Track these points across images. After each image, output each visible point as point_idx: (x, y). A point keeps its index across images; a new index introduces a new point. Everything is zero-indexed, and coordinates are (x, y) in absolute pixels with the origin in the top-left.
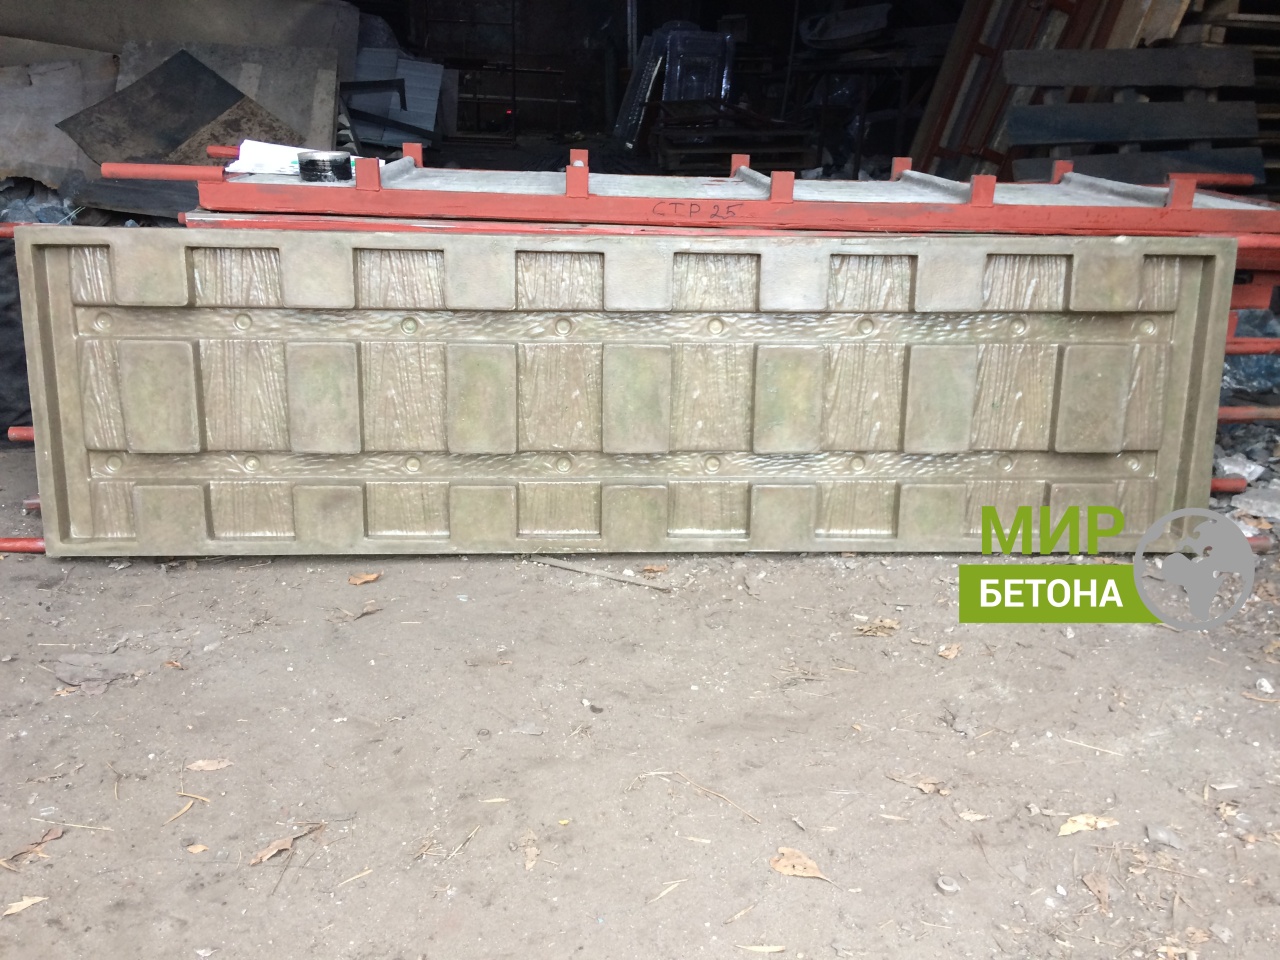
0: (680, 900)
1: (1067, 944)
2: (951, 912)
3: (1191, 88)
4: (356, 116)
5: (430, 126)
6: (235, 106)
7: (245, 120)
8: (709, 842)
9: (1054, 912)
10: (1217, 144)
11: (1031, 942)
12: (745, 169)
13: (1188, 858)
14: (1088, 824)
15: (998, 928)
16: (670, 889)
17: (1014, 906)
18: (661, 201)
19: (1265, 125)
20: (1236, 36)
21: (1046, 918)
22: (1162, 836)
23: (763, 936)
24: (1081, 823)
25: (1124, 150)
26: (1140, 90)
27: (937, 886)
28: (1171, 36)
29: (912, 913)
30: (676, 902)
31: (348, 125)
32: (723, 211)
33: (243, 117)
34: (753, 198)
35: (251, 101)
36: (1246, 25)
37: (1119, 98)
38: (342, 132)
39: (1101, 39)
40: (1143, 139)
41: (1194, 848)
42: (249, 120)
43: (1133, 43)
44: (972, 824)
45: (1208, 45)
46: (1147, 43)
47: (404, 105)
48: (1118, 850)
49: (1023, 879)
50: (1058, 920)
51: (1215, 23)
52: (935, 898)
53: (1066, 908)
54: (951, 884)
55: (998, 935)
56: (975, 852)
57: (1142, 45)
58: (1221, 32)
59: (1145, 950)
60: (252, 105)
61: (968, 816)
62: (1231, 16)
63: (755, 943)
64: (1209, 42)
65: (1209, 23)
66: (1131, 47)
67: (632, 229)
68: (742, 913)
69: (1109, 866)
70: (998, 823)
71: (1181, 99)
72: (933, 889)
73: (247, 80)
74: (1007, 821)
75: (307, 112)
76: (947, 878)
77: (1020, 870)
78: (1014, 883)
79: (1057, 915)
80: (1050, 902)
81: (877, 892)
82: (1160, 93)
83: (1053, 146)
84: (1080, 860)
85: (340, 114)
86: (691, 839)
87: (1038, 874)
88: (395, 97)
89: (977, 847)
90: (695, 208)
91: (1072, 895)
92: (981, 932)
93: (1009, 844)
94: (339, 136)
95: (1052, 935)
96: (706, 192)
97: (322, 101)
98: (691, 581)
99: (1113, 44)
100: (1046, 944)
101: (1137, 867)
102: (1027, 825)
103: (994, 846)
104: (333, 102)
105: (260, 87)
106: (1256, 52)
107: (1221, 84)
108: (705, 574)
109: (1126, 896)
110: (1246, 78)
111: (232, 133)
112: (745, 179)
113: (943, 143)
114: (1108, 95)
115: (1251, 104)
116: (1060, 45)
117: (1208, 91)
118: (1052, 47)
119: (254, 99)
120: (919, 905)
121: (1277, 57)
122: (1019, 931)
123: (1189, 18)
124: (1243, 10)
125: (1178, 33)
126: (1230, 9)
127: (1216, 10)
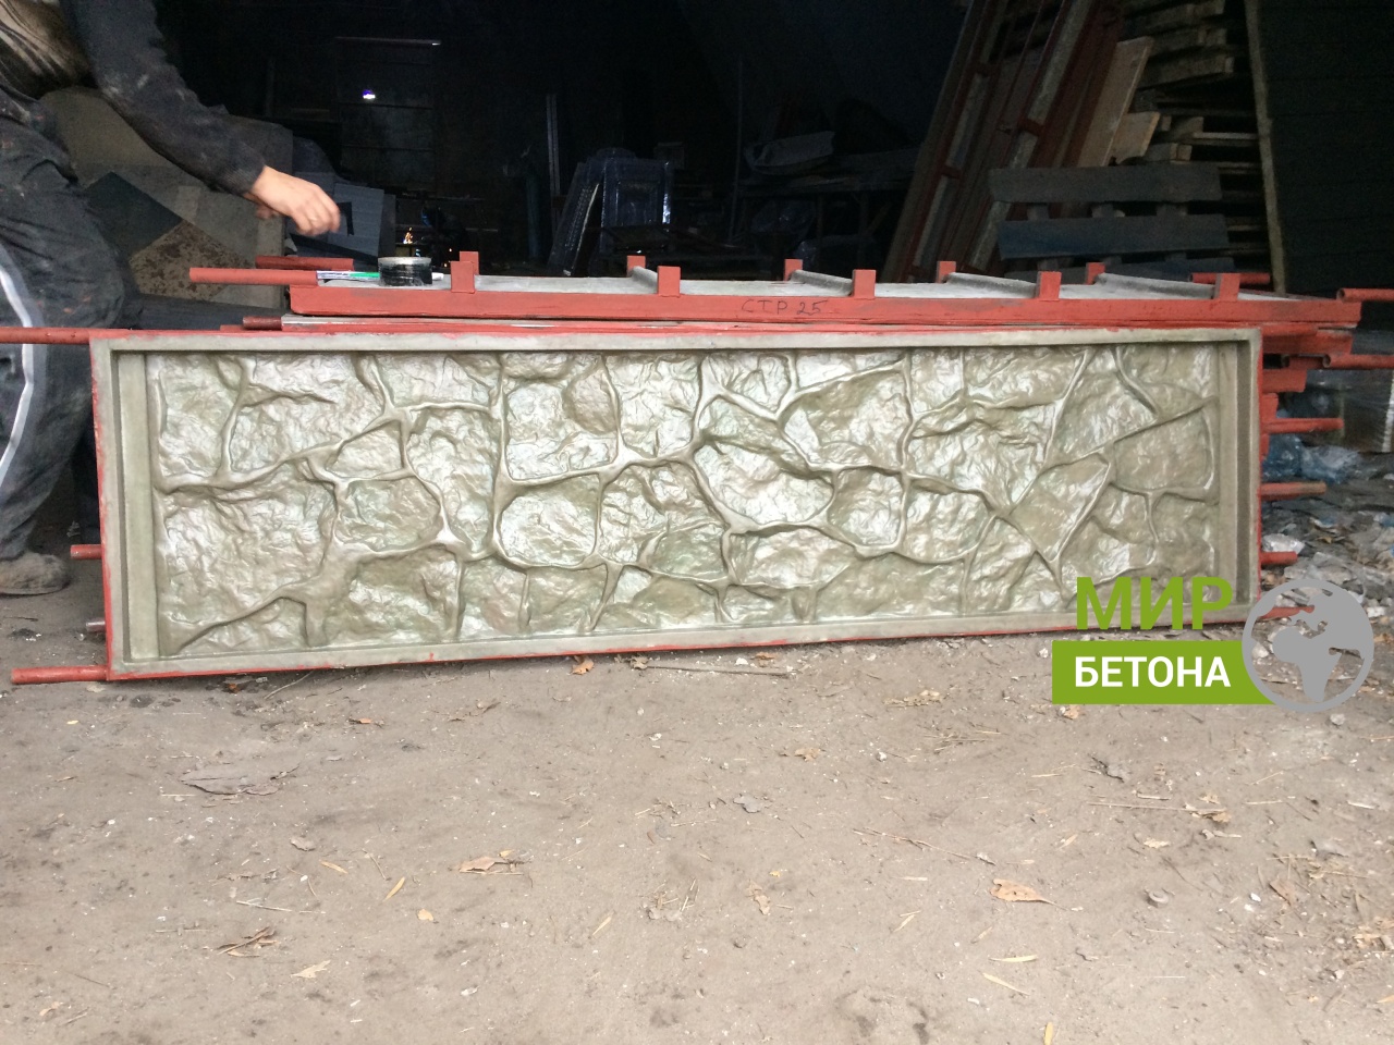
0: (921, 928)
1: (1276, 939)
2: (1168, 920)
3: (1168, 203)
6: (172, 231)
7: (184, 245)
8: (925, 879)
9: (1255, 915)
11: (1246, 940)
12: (800, 270)
13: (1355, 863)
15: (1213, 930)
16: (909, 919)
17: (1219, 913)
18: (750, 299)
19: (1235, 237)
20: (1201, 153)
22: (1328, 846)
23: (1011, 950)
26: (1117, 205)
27: (1149, 901)
28: (1142, 154)
29: (1135, 923)
30: (918, 929)
31: (295, 249)
32: (809, 308)
33: (181, 242)
34: (833, 295)
35: (189, 225)
36: (1210, 143)
37: (1097, 213)
39: (1071, 159)
40: (1124, 251)
41: (1358, 855)
42: (188, 245)
43: (1104, 163)
44: (1159, 850)
45: (1176, 163)
46: (1119, 161)
47: (352, 230)
48: (1294, 861)
49: (1220, 891)
50: (1260, 922)
51: (1181, 142)
52: (1150, 910)
53: (1264, 912)
54: (1162, 897)
55: (1215, 935)
56: (1170, 872)
57: (1113, 162)
58: (1189, 149)
59: (1345, 938)
60: (191, 230)
61: (1152, 843)
62: (1196, 135)
63: (1006, 956)
64: (1177, 159)
65: (1175, 142)
66: (1103, 165)
67: (726, 326)
68: (985, 933)
69: (1290, 875)
70: (1180, 848)
71: (1155, 214)
72: (1145, 903)
73: (185, 203)
74: (1187, 846)
75: (252, 236)
76: (1157, 893)
77: (1213, 882)
78: (1213, 894)
79: (1258, 918)
80: (1248, 908)
81: (1097, 909)
82: (1134, 208)
83: (1041, 259)
84: (1263, 872)
85: (286, 237)
86: (908, 878)
87: (1231, 886)
89: (1170, 868)
90: (782, 305)
91: (1266, 901)
92: (1201, 934)
93: (1197, 863)
95: (1259, 934)
97: (269, 225)
98: (807, 666)
99: (1085, 161)
100: (1260, 941)
101: (1315, 873)
102: (1206, 848)
103: (1185, 866)
105: (199, 210)
106: (1220, 168)
107: (1190, 199)
108: (817, 659)
109: (1312, 897)
110: (1213, 192)
111: (170, 258)
114: (1088, 211)
115: (1220, 217)
116: (1032, 164)
117: (1179, 205)
118: (1023, 166)
119: (193, 223)
120: (1139, 917)
121: (1242, 172)
122: (1232, 932)
123: (1158, 137)
124: (1206, 129)
125: (1147, 152)
126: (1195, 128)
127: (1181, 131)
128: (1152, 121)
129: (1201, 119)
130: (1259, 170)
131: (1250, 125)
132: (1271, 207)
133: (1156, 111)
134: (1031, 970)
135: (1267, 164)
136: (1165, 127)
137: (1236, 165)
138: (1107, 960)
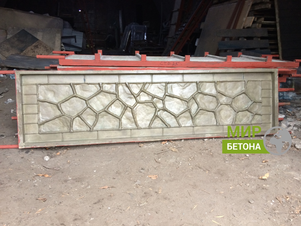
1: (277, 211)
2: (254, 207)
3: (255, 37)
4: (64, 44)
5: (81, 46)
6: (36, 42)
7: (39, 45)
9: (273, 206)
10: (261, 49)
11: (271, 212)
15: (264, 209)
16: (195, 207)
17: (265, 205)
18: (162, 62)
19: (270, 44)
20: (264, 26)
21: (272, 207)
23: (218, 214)
25: (242, 50)
26: (245, 38)
27: (249, 202)
28: (250, 26)
29: (246, 208)
30: (198, 209)
31: (64, 46)
32: (175, 64)
34: (181, 61)
35: (40, 41)
36: (265, 24)
37: (240, 39)
38: (62, 48)
39: (234, 27)
40: (246, 48)
43: (242, 28)
46: (245, 28)
47: (76, 42)
49: (265, 200)
50: (274, 207)
51: (259, 23)
52: (249, 204)
53: (275, 204)
55: (264, 210)
58: (260, 25)
59: (293, 211)
62: (262, 22)
63: (217, 216)
64: (258, 27)
65: (258, 23)
67: (156, 68)
68: (212, 210)
71: (253, 39)
72: (248, 203)
73: (39, 36)
75: (54, 43)
76: (251, 200)
77: (264, 198)
78: (264, 200)
79: (274, 206)
80: (271, 204)
81: (238, 204)
82: (248, 38)
83: (228, 50)
84: (275, 195)
85: (61, 44)
87: (267, 198)
88: (73, 40)
90: (169, 63)
91: (275, 202)
92: (261, 210)
95: (274, 210)
97: (58, 41)
99: (237, 28)
100: (274, 212)
104: (60, 41)
105: (42, 37)
106: (268, 29)
107: (261, 36)
110: (266, 35)
111: (36, 48)
114: (238, 38)
115: (267, 40)
117: (258, 37)
120: (247, 206)
121: (272, 30)
122: (268, 210)
123: (254, 22)
124: (265, 20)
125: (252, 25)
126: (262, 20)
127: (259, 20)
128: (253, 18)
129: (264, 18)
130: (276, 29)
131: (274, 20)
132: (279, 38)
133: (254, 16)
134: (223, 219)
135: (278, 28)
136: (256, 20)
137: (271, 28)
138: (240, 217)
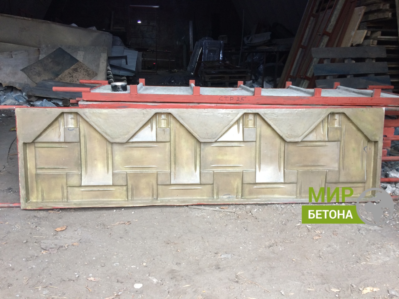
3: (368, 58)
4: (112, 66)
5: (134, 69)
6: (76, 64)
7: (79, 68)
10: (377, 74)
12: (242, 85)
14: (370, 290)
18: (222, 96)
19: (390, 68)
20: (380, 43)
22: (393, 293)
24: (368, 290)
25: (349, 77)
26: (353, 59)
28: (361, 43)
31: (110, 69)
32: (240, 99)
33: (79, 67)
34: (248, 95)
35: (81, 62)
36: (383, 40)
37: (346, 61)
38: (108, 72)
39: (339, 45)
40: (354, 73)
42: (80, 68)
43: (349, 45)
44: (336, 292)
45: (372, 46)
46: (354, 45)
47: (127, 64)
51: (374, 39)
57: (352, 46)
58: (376, 42)
60: (81, 64)
61: (334, 290)
62: (379, 37)
64: (372, 44)
65: (372, 39)
66: (349, 46)
67: (213, 105)
71: (365, 62)
73: (80, 56)
75: (98, 66)
82: (358, 60)
83: (327, 76)
85: (108, 66)
86: (249, 298)
88: (124, 61)
90: (232, 98)
93: (347, 297)
94: (108, 73)
96: (233, 93)
97: (103, 62)
99: (343, 45)
104: (106, 63)
105: (83, 58)
106: (386, 47)
107: (376, 57)
110: (384, 55)
111: (75, 72)
112: (243, 88)
113: (291, 74)
114: (343, 60)
115: (386, 63)
116: (327, 46)
117: (372, 59)
118: (324, 47)
119: (82, 62)
121: (393, 49)
123: (366, 38)
124: (382, 35)
126: (378, 35)
127: (374, 35)
128: (364, 32)
129: (380, 32)
130: (398, 48)
131: (396, 34)
133: (365, 29)
137: (392, 46)
